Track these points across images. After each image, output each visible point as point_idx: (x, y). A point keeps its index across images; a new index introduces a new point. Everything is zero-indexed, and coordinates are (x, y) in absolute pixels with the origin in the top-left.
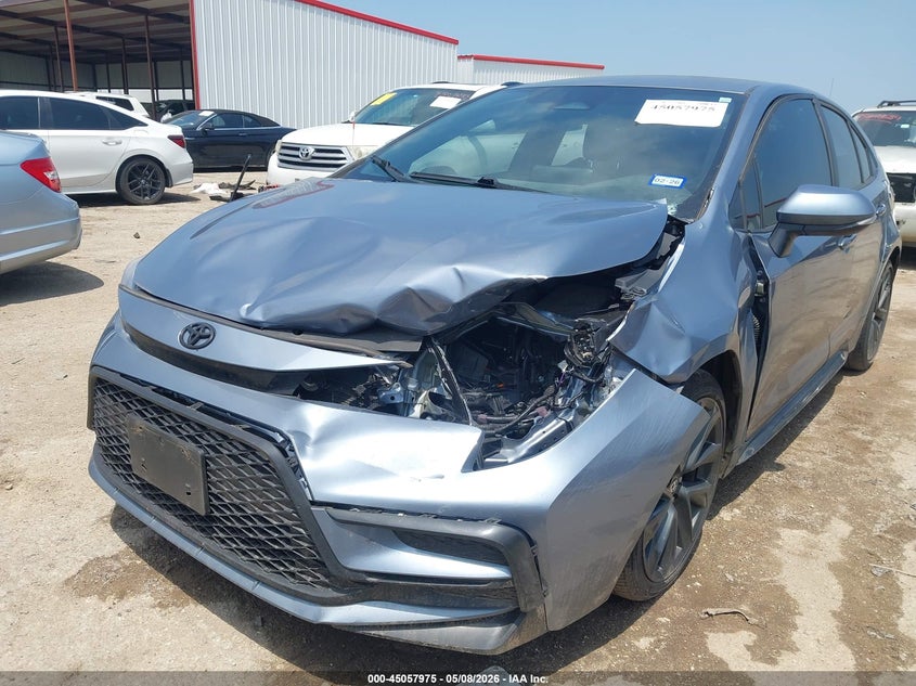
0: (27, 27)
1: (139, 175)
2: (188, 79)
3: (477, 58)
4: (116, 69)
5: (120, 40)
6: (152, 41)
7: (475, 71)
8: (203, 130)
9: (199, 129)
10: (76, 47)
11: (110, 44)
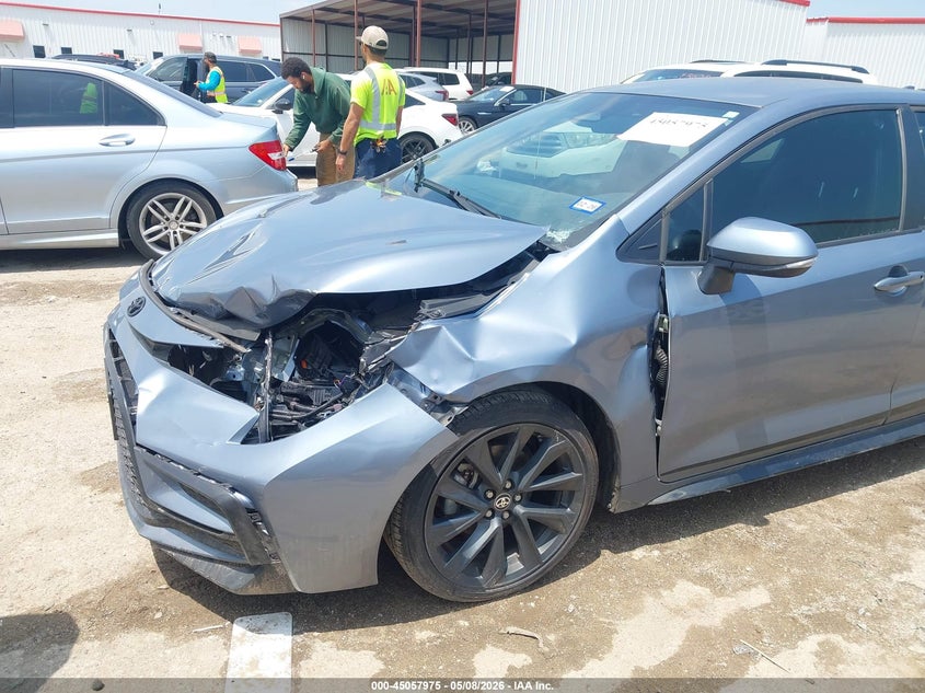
0: (394, 8)
1: (412, 150)
2: (506, 51)
3: (832, 21)
4: (464, 42)
5: (467, 16)
6: (490, 15)
7: (828, 36)
8: (501, 106)
9: (497, 104)
10: (423, 23)
11: (462, 20)
